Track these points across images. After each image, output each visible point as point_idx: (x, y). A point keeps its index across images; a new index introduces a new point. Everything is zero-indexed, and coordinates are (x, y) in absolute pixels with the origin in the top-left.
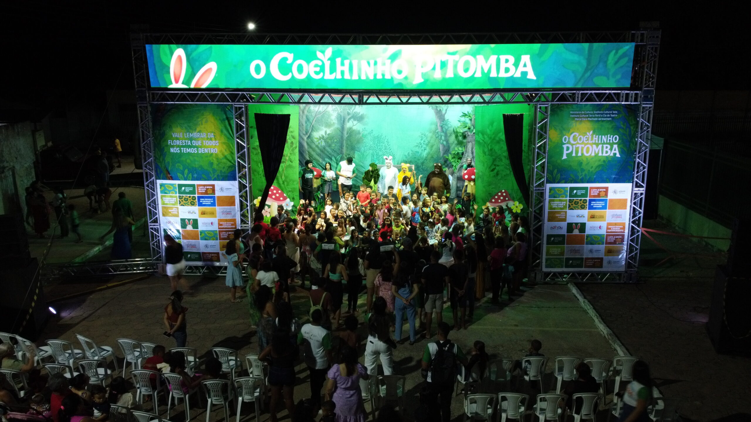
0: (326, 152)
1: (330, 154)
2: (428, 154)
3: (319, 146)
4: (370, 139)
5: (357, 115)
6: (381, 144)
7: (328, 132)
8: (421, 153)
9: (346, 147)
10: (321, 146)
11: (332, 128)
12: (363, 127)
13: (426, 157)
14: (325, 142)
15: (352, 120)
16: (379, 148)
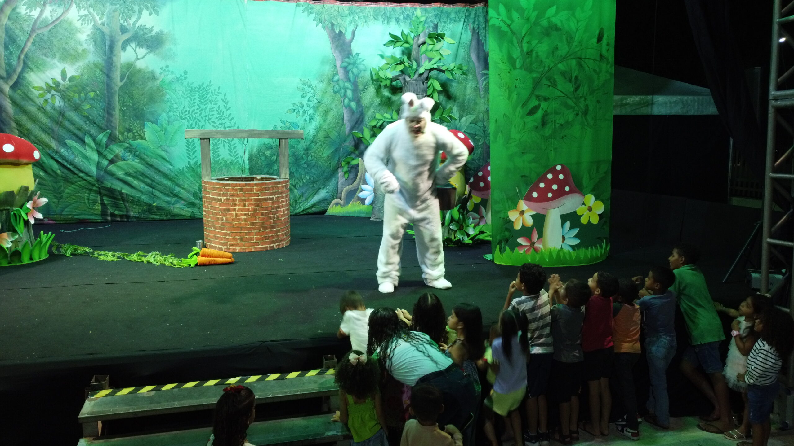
0: (67, 124)
1: (78, 129)
2: (319, 129)
3: (48, 108)
4: (181, 93)
5: (145, 34)
6: (209, 106)
7: (71, 72)
8: (303, 128)
9: (120, 110)
10: (54, 108)
11: (81, 64)
12: (163, 64)
13: (315, 137)
14: (64, 97)
15: (133, 45)
16: (203, 114)
